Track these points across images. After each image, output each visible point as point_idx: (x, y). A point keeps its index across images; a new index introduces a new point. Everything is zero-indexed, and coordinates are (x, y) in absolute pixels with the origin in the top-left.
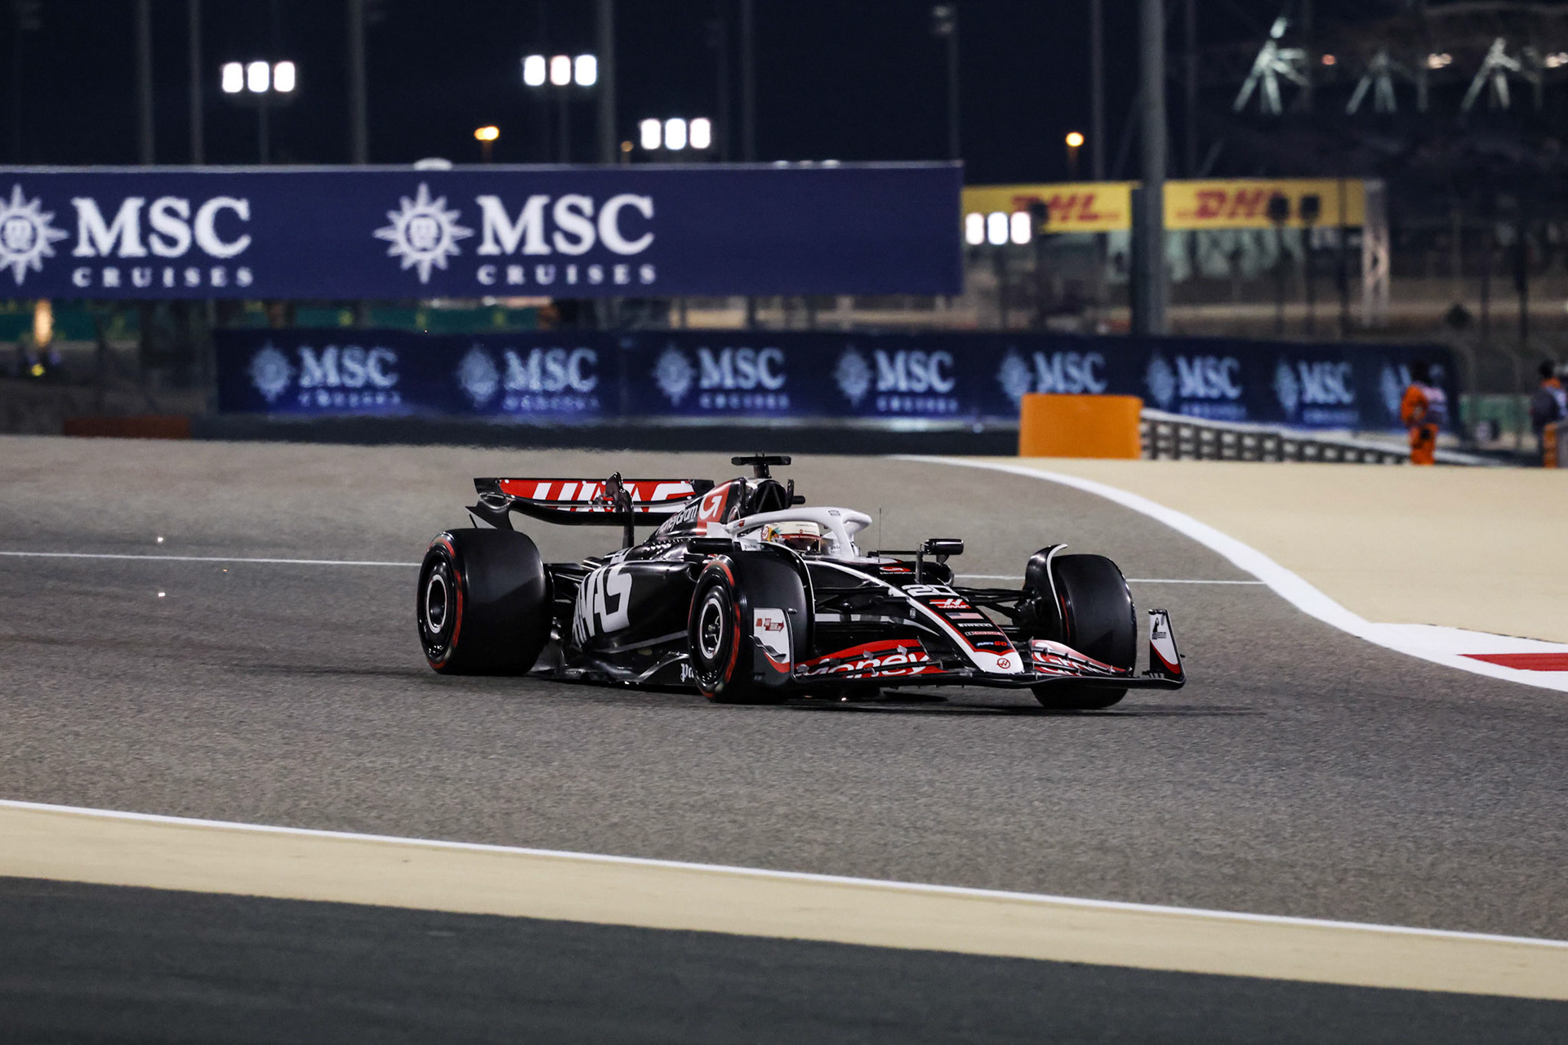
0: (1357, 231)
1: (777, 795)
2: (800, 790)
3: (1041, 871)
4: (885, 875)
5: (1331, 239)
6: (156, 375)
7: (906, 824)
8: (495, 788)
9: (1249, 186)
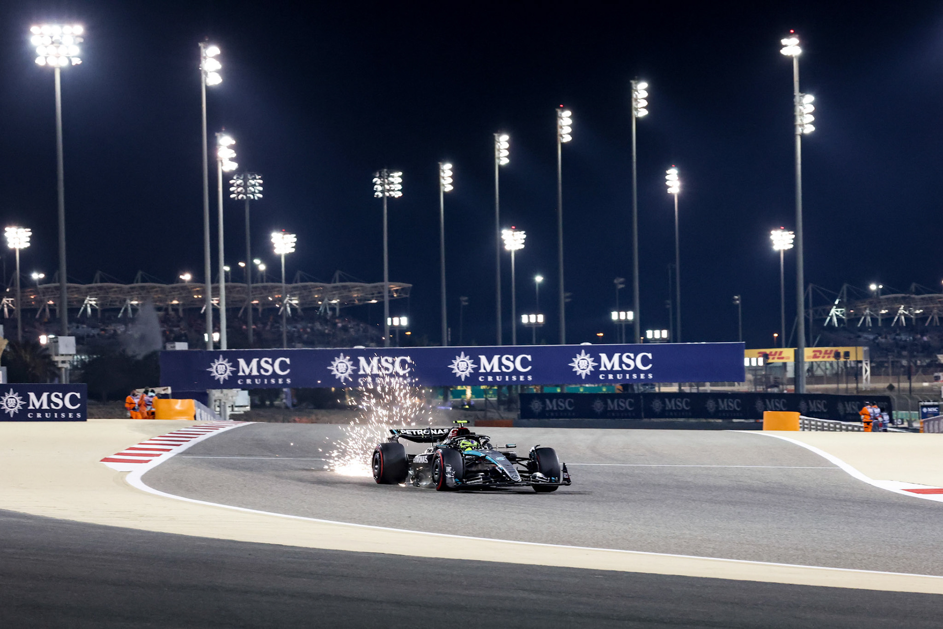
0: (861, 362)
1: (698, 533)
2: (705, 532)
3: (779, 556)
4: (732, 558)
5: (853, 364)
6: (502, 407)
7: (737, 542)
8: (612, 532)
9: (829, 349)
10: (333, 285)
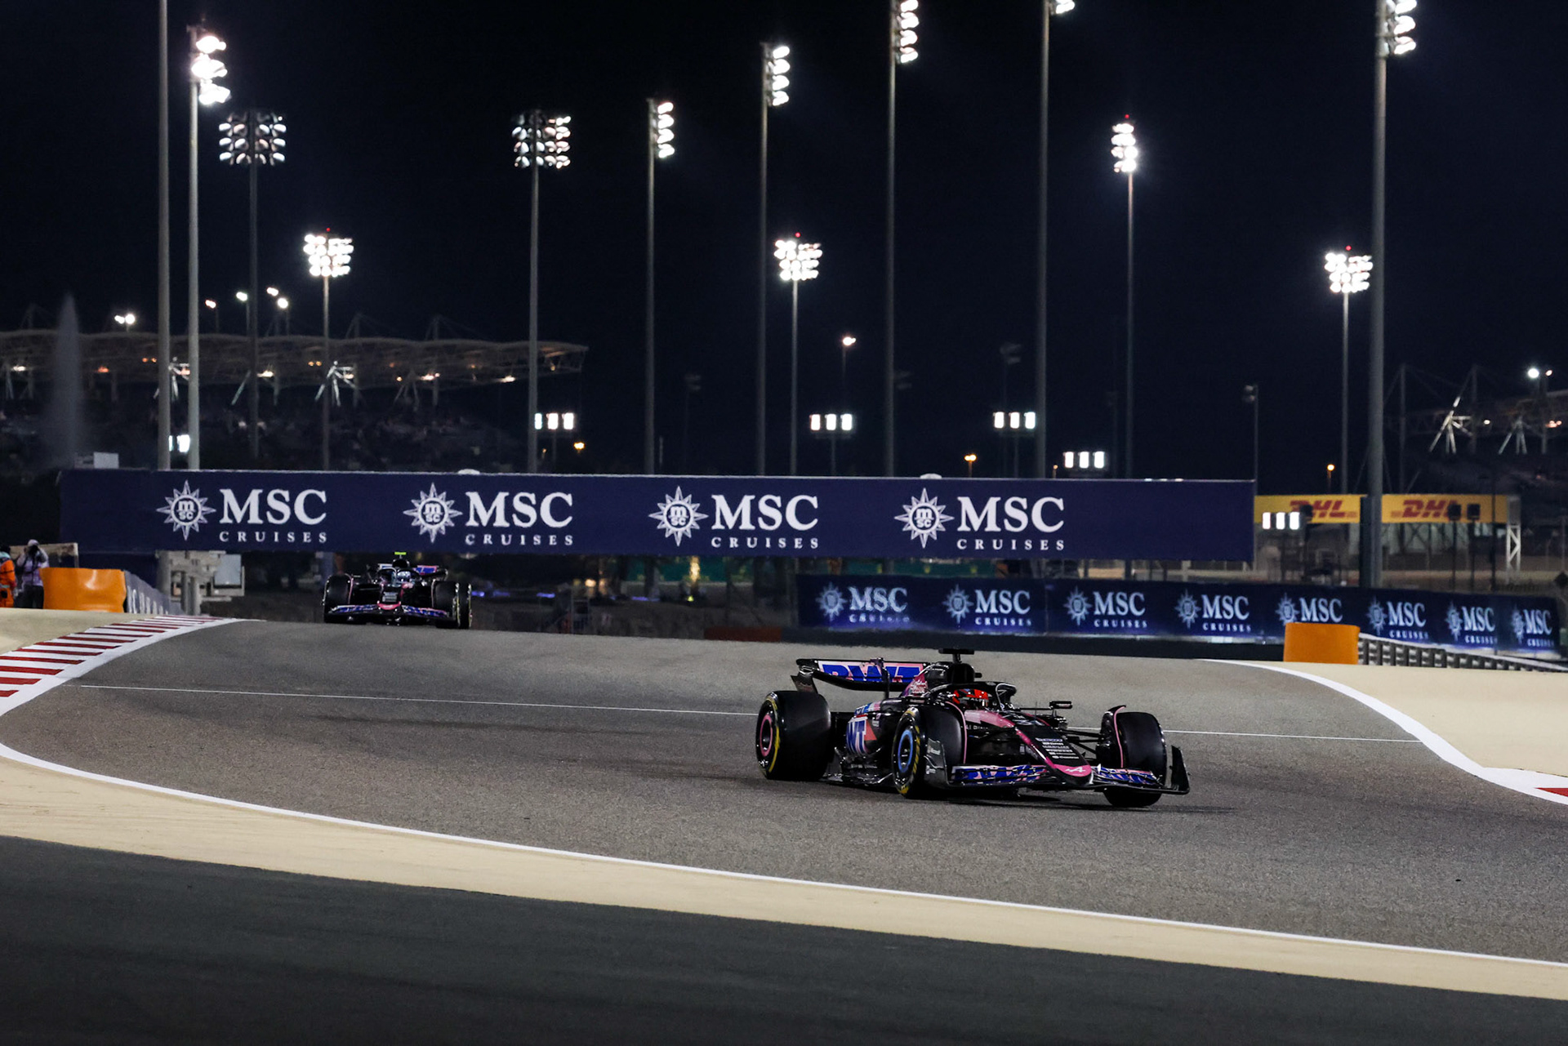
0: (1504, 526)
1: (1108, 866)
2: (1122, 863)
5: (1486, 531)
6: (763, 602)
7: (1186, 886)
8: (935, 858)
9: (1437, 498)
10: (427, 343)
